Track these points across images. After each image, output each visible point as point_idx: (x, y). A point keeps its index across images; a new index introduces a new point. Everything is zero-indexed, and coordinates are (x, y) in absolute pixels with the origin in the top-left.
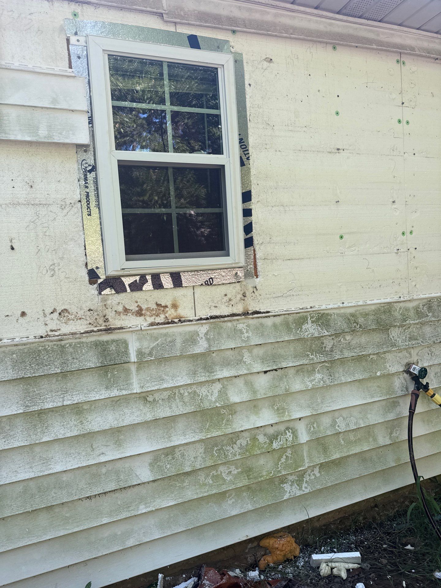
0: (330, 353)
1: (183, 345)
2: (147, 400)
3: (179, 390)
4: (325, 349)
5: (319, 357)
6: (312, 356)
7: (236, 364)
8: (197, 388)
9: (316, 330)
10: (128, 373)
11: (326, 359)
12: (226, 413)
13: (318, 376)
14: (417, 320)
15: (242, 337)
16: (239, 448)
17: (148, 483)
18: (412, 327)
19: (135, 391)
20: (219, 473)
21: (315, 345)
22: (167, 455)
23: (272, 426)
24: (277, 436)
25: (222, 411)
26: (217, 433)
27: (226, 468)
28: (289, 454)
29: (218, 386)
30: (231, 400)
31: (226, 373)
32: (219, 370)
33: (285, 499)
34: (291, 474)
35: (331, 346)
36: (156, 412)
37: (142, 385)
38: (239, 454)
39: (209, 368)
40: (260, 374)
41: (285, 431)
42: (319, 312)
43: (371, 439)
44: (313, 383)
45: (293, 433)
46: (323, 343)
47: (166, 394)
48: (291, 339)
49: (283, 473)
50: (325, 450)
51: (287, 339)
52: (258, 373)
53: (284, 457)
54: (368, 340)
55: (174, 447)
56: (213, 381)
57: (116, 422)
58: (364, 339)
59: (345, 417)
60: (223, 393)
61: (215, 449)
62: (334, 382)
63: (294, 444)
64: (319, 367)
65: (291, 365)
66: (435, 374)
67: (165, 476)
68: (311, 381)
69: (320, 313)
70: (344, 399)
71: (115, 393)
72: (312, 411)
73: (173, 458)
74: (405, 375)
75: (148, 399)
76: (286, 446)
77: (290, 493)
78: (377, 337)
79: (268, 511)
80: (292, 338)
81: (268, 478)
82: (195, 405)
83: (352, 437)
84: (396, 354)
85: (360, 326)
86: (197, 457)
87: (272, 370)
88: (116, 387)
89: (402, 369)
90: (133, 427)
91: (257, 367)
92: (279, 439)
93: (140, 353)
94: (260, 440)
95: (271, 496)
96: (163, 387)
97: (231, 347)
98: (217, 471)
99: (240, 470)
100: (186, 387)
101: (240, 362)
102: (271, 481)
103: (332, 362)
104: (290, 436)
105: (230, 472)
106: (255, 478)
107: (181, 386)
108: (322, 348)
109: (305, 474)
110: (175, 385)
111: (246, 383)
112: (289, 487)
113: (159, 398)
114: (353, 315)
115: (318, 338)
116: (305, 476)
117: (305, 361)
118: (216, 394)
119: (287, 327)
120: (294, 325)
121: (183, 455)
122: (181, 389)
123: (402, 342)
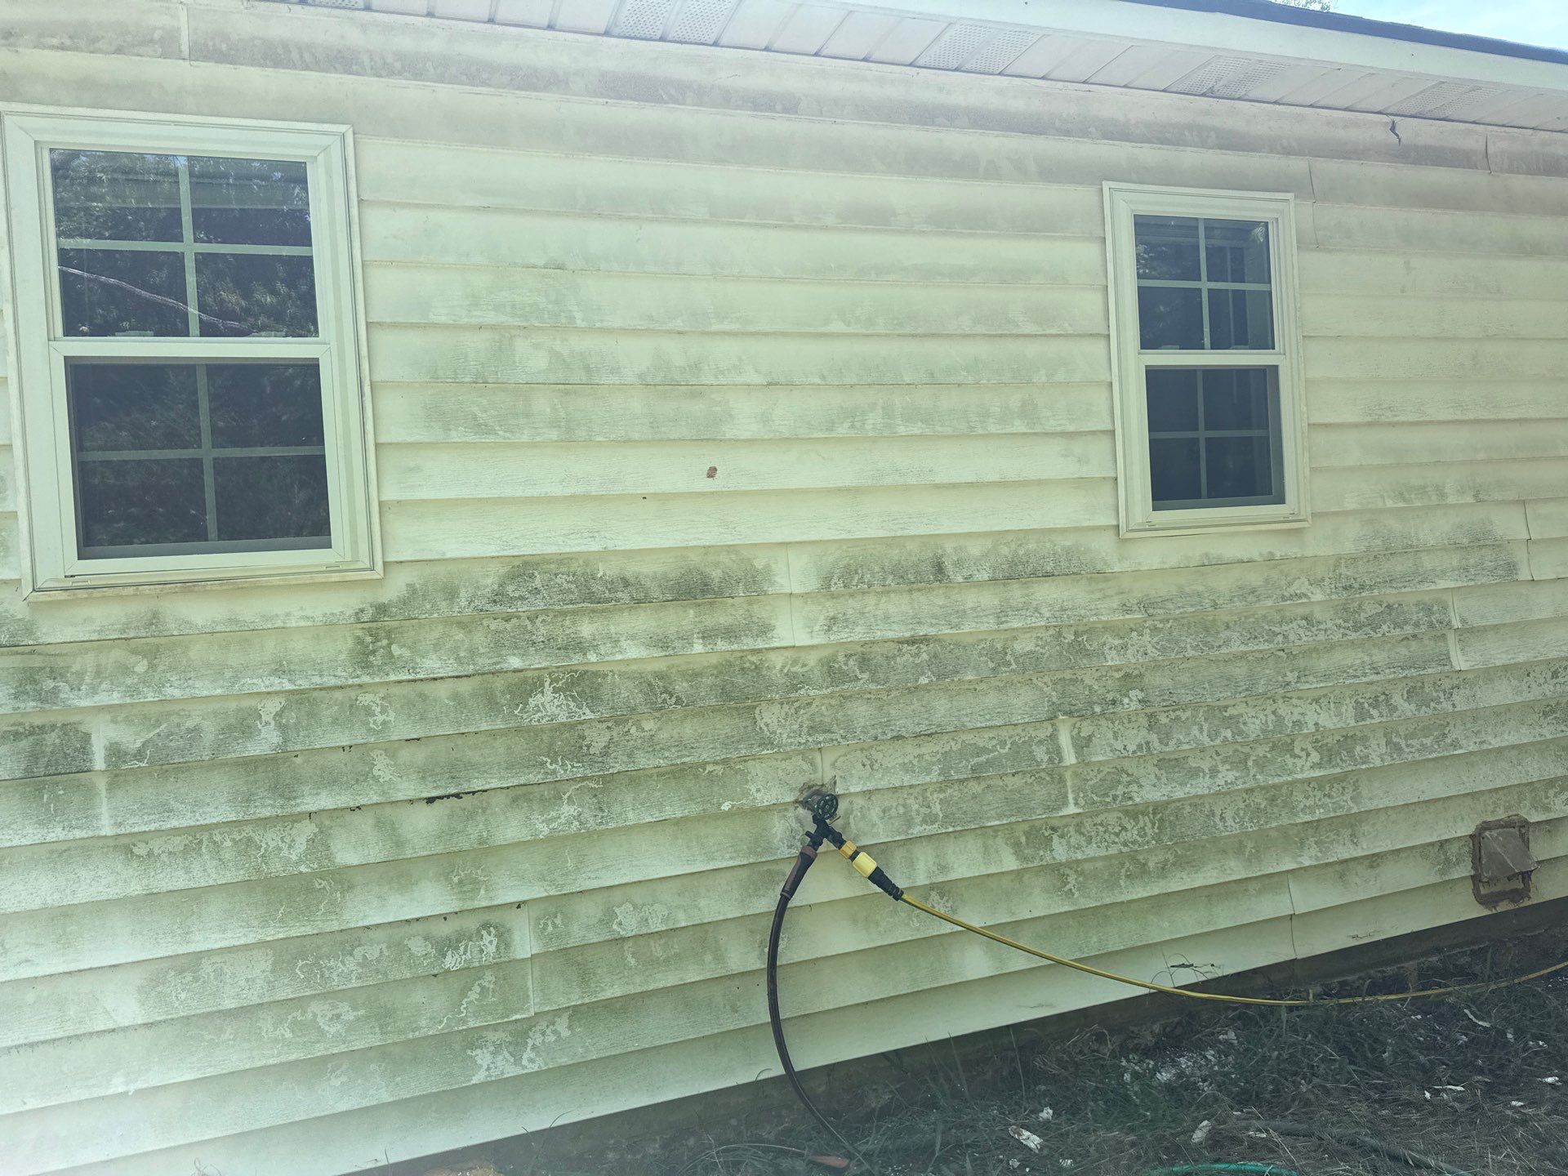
0: (600, 759)
1: (221, 737)
2: (132, 852)
3: (211, 834)
4: (588, 749)
5: (570, 767)
6: (554, 766)
7: (353, 782)
8: (254, 832)
9: (564, 708)
10: (89, 791)
11: (588, 771)
12: (328, 888)
13: (568, 810)
14: (828, 687)
15: (368, 723)
16: (359, 964)
17: (135, 1028)
18: (817, 702)
19: (103, 833)
20: (310, 1016)
21: (562, 741)
22: (183, 971)
23: (445, 919)
24: (459, 941)
25: (316, 884)
26: (303, 929)
27: (327, 1007)
28: (490, 982)
29: (308, 829)
30: (338, 860)
31: (325, 801)
32: (310, 794)
33: (474, 1082)
34: (495, 1028)
35: (603, 744)
36: (152, 879)
37: (119, 820)
38: (359, 978)
39: (284, 790)
40: (415, 805)
41: (478, 931)
42: (574, 668)
43: (708, 957)
44: (555, 825)
45: (499, 935)
46: (584, 738)
47: (178, 842)
48: (497, 727)
49: (472, 1024)
50: (585, 976)
51: (484, 727)
52: (411, 801)
53: (478, 989)
54: (700, 731)
55: (199, 956)
56: (296, 818)
57: (56, 896)
58: (688, 730)
59: (639, 902)
60: (319, 844)
61: (300, 963)
62: (607, 823)
63: (498, 960)
64: (571, 789)
65: (495, 784)
66: (884, 812)
67: (174, 1016)
68: (548, 822)
69: (576, 672)
70: (635, 863)
71: (57, 833)
72: (548, 888)
73: (196, 979)
74: (801, 811)
75: (136, 850)
76: (477, 964)
77: (488, 1069)
78: (725, 726)
79: (434, 1108)
80: (499, 724)
81: (431, 1033)
82: (248, 869)
83: (657, 950)
84: (774, 763)
85: (679, 699)
86: (253, 980)
87: (448, 797)
88: (60, 822)
89: (790, 798)
90: (100, 908)
91: (408, 789)
92: (462, 949)
93: (115, 753)
94: (414, 950)
95: (439, 1074)
96: (169, 826)
97: (344, 744)
98: (304, 1012)
99: (362, 1012)
100: (227, 829)
101: (365, 776)
102: (442, 1040)
103: (608, 780)
104: (491, 942)
105: (338, 1016)
106: (400, 1032)
107: (217, 825)
108: (581, 747)
109: (530, 1029)
110: (198, 823)
111: (379, 824)
112: (488, 1057)
113: (162, 849)
114: (660, 676)
115: (571, 727)
116: (531, 1034)
117: (533, 778)
118: (301, 845)
119: (490, 703)
120: (508, 696)
121: (219, 974)
122: (216, 832)
123: (789, 737)
